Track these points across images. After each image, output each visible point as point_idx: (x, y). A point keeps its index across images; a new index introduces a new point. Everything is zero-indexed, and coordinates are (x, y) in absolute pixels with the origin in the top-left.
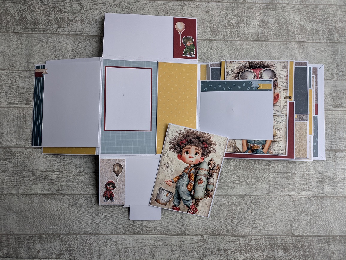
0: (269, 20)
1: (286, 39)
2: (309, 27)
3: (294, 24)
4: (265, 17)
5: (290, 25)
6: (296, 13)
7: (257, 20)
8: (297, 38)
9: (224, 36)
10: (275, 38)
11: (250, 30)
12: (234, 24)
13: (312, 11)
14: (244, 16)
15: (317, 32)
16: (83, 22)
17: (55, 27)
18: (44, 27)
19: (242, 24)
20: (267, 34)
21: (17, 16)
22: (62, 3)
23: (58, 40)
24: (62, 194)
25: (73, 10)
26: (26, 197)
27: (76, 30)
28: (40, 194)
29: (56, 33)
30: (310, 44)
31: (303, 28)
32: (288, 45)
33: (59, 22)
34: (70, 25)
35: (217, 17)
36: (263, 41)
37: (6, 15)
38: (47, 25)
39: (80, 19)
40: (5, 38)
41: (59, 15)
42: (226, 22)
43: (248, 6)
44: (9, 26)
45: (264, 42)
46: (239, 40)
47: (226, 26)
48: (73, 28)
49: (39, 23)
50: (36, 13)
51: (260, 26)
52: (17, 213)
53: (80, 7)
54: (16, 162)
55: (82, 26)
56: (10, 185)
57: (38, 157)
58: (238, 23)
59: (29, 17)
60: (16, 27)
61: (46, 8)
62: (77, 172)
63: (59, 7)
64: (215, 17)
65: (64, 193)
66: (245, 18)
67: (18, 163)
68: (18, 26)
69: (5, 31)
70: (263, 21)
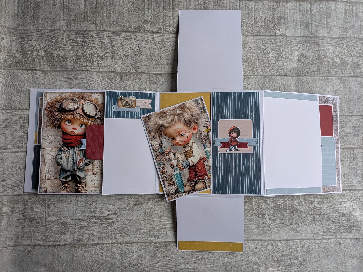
0: (308, 54)
1: (327, 73)
2: (350, 60)
3: (335, 58)
4: (304, 51)
5: (330, 59)
6: (336, 46)
7: (296, 54)
8: (338, 73)
9: (262, 71)
10: (315, 73)
11: (289, 65)
12: (272, 58)
13: (352, 45)
14: (283, 50)
15: (358, 66)
16: (113, 58)
17: (84, 64)
18: (73, 64)
19: (281, 59)
20: (307, 69)
21: (43, 52)
22: (91, 37)
23: (87, 77)
24: (94, 244)
25: (102, 45)
26: (54, 248)
27: (107, 66)
28: (70, 245)
29: (85, 69)
30: (351, 79)
31: (344, 63)
32: (329, 81)
33: (88, 58)
34: (100, 61)
35: (254, 51)
36: (303, 76)
37: (32, 51)
38: (75, 61)
39: (110, 55)
40: (30, 75)
41: (87, 50)
42: (264, 56)
43: (286, 39)
44: (35, 63)
45: (305, 77)
46: (278, 76)
47: (264, 61)
48: (103, 65)
49: (67, 59)
50: (64, 49)
51: (300, 60)
52: (45, 266)
53: (111, 42)
54: (44, 210)
55: (112, 62)
56: (38, 236)
57: (67, 204)
58: (277, 57)
59: (56, 53)
60: (42, 64)
61: (74, 43)
62: (109, 219)
63: (88, 42)
64: (252, 51)
65: (96, 242)
66: (284, 52)
67: (47, 211)
68: (44, 63)
69: (31, 69)
70: (302, 55)
